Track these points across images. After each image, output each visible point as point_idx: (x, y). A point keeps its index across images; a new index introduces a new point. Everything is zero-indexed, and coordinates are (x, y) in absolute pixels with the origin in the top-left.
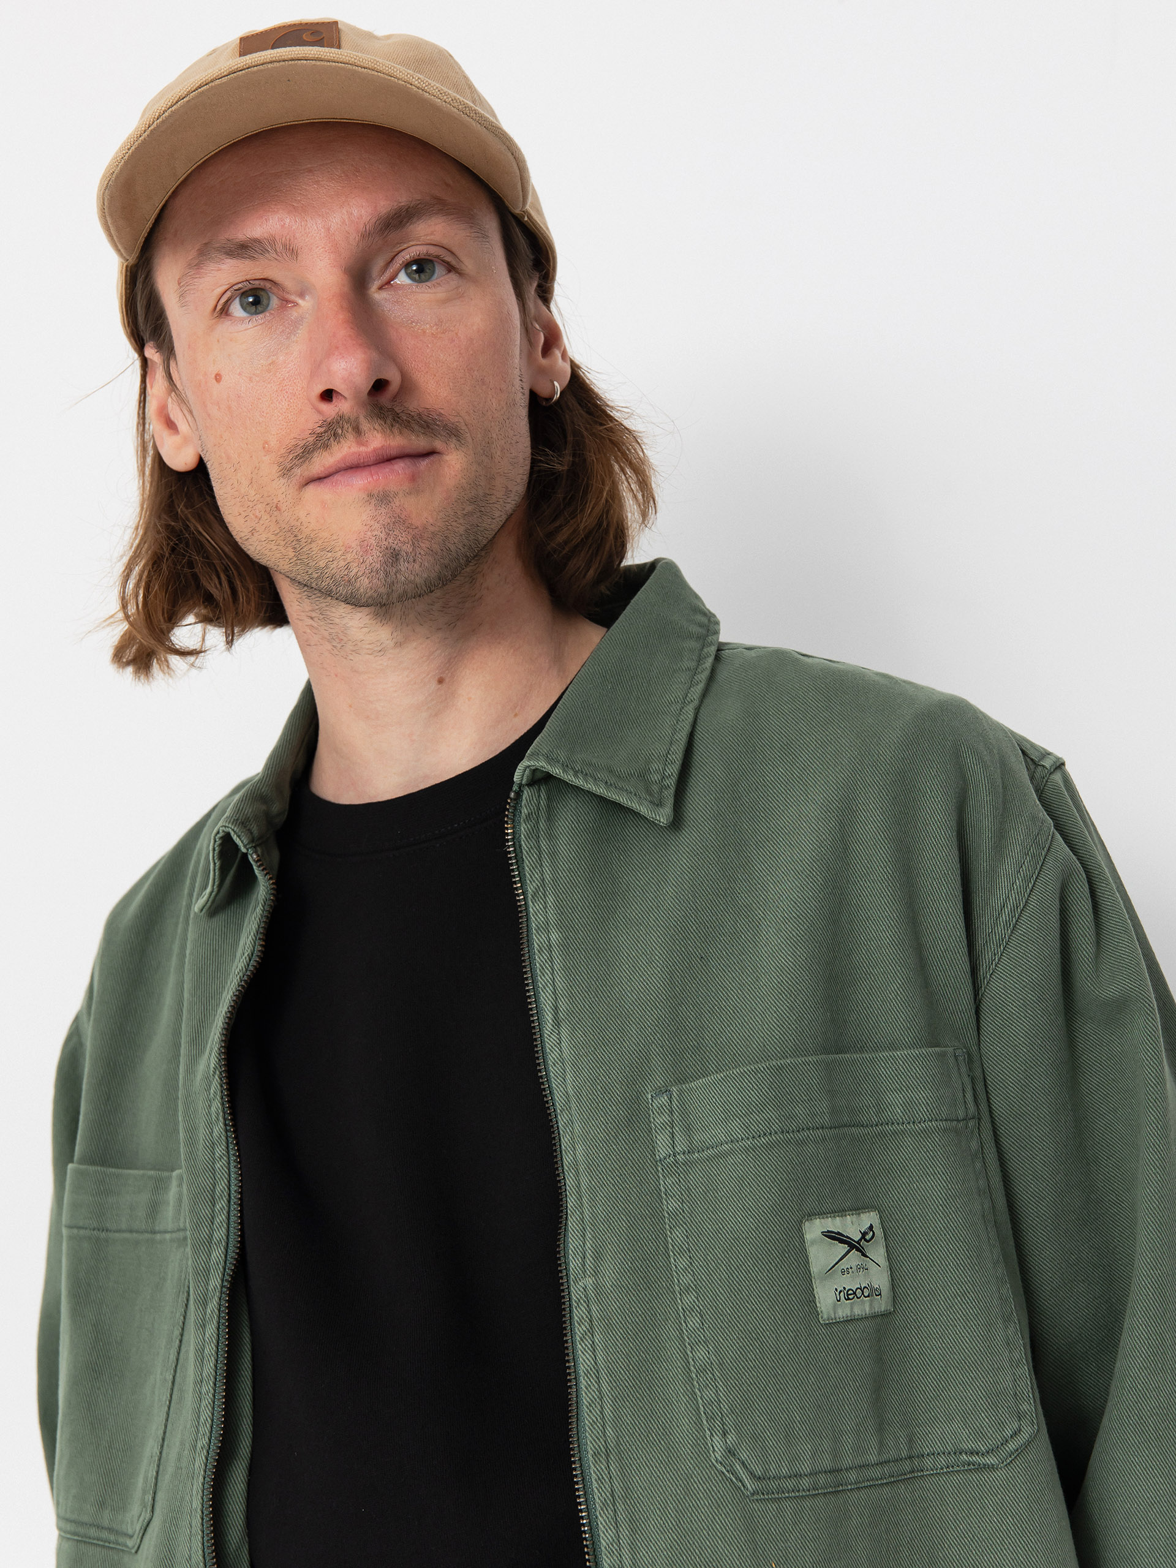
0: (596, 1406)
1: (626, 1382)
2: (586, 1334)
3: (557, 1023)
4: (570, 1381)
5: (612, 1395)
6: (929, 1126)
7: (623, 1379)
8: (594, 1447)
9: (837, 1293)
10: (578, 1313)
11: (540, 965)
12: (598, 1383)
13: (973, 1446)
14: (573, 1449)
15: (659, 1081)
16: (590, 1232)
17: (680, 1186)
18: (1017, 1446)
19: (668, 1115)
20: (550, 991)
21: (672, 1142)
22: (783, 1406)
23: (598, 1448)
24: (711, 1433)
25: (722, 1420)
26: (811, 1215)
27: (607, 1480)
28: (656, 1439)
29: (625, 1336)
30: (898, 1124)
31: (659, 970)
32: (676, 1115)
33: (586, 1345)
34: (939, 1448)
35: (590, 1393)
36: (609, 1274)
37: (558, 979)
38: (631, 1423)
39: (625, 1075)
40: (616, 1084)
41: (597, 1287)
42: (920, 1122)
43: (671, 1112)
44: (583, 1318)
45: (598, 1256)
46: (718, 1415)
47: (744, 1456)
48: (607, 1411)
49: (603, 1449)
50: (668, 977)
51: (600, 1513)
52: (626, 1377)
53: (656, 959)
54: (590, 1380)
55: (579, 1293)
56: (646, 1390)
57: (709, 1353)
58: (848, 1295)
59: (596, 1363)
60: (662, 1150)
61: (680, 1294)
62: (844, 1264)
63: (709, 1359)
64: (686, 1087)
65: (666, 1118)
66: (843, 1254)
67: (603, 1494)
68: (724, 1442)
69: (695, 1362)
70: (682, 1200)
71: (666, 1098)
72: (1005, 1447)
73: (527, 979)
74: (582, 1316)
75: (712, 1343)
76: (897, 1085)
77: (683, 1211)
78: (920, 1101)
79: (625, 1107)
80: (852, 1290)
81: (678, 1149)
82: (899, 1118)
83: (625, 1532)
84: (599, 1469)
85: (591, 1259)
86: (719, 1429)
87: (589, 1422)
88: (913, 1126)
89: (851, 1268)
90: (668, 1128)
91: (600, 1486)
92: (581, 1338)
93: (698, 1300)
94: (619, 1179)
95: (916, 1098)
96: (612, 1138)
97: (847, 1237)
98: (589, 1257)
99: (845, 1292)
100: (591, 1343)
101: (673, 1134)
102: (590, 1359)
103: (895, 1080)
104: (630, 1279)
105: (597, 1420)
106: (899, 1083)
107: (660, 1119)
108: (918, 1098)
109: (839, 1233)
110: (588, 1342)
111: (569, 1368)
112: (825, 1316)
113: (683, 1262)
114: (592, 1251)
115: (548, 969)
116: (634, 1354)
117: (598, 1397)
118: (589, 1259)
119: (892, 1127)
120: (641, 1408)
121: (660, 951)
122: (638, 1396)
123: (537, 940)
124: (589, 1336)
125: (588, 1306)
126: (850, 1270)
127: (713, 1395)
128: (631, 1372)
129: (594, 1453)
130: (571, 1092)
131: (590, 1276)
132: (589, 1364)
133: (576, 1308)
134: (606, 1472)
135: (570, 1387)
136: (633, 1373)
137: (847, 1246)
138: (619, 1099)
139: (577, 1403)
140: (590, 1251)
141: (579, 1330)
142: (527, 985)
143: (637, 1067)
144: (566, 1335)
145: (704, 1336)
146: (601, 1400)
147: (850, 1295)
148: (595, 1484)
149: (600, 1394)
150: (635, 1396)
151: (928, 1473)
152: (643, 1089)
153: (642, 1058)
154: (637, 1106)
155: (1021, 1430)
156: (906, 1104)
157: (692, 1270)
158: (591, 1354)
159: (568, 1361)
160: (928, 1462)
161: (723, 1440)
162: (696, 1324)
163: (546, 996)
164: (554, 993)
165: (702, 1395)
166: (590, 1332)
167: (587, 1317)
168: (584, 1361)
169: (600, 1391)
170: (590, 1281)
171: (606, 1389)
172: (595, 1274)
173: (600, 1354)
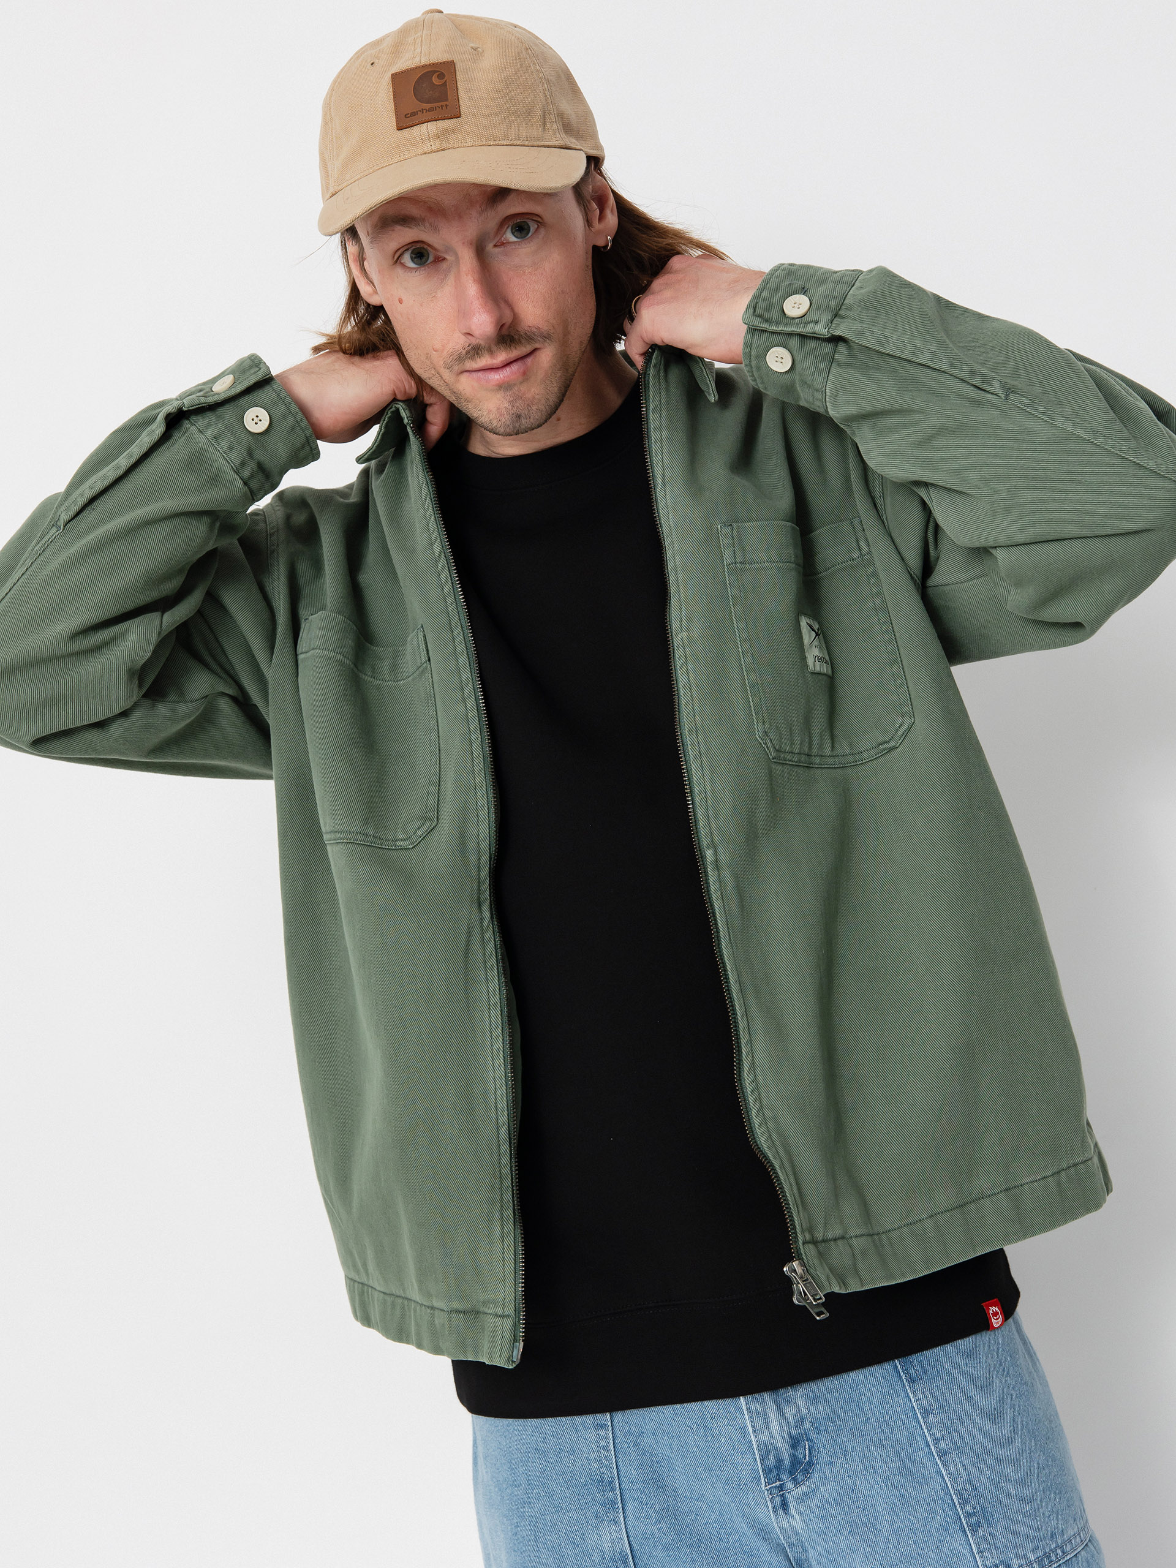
0: (689, 705)
1: (707, 690)
3: (664, 484)
4: (674, 691)
8: (689, 727)
10: (678, 653)
11: (655, 450)
12: (691, 692)
14: (676, 729)
15: (724, 519)
16: (684, 606)
17: (738, 582)
19: (731, 539)
20: (660, 466)
21: (734, 556)
24: (757, 721)
25: (763, 715)
27: (696, 745)
29: (706, 664)
32: (736, 540)
33: (683, 671)
35: (686, 698)
36: (696, 633)
37: (665, 458)
38: (710, 713)
39: (703, 513)
40: (698, 520)
41: (689, 637)
43: (733, 538)
44: (681, 656)
45: (689, 620)
47: (771, 736)
48: (696, 708)
49: (694, 728)
51: (693, 762)
52: (707, 687)
55: (679, 641)
57: (756, 677)
59: (689, 681)
60: (728, 559)
63: (756, 680)
64: (741, 525)
65: (730, 541)
67: (694, 752)
69: (749, 681)
71: (729, 529)
72: (897, 734)
73: (647, 459)
75: (758, 672)
77: (741, 597)
79: (705, 533)
81: (738, 560)
83: (707, 772)
84: (692, 739)
85: (685, 622)
86: (761, 720)
87: (686, 713)
90: (731, 547)
91: (692, 748)
92: (680, 667)
96: (696, 550)
98: (684, 620)
101: (734, 551)
102: (686, 679)
104: (709, 633)
105: (690, 712)
107: (726, 541)
110: (685, 669)
111: (673, 684)
114: (685, 617)
115: (660, 453)
116: (711, 676)
117: (691, 700)
122: (714, 697)
123: (654, 436)
124: (684, 666)
125: (684, 650)
127: (758, 701)
128: (710, 684)
129: (689, 730)
130: (672, 525)
132: (685, 681)
133: (677, 650)
135: (674, 695)
138: (700, 527)
139: (679, 703)
141: (679, 662)
142: (647, 462)
143: (710, 510)
144: (671, 666)
145: (754, 668)
148: (690, 747)
152: (714, 522)
154: (711, 532)
155: (903, 722)
158: (686, 675)
159: (673, 681)
160: (865, 755)
162: (750, 661)
163: (658, 469)
164: (663, 467)
165: (753, 700)
166: (685, 663)
167: (683, 655)
168: (682, 680)
169: (692, 696)
170: (685, 634)
171: (695, 695)
172: (688, 630)
173: (691, 675)
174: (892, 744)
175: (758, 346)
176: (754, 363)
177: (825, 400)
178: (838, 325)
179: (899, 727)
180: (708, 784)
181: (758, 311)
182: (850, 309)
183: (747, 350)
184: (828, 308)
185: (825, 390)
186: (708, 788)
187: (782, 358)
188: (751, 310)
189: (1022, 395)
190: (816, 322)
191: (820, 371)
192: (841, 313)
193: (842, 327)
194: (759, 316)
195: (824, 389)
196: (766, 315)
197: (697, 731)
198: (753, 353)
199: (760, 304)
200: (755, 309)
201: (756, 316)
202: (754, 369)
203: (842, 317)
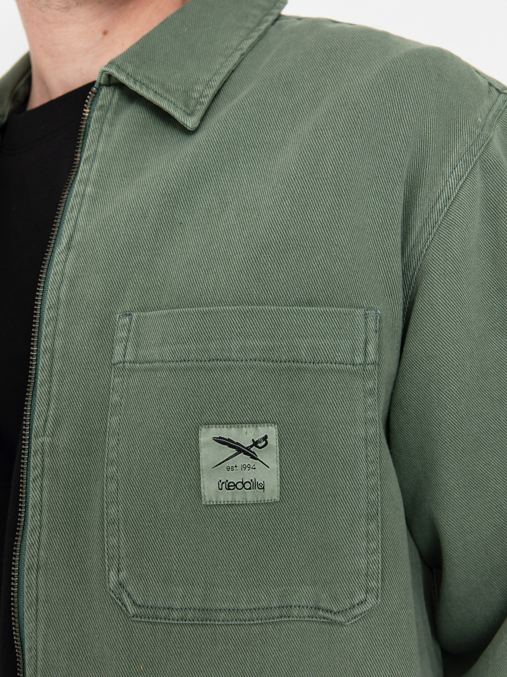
0: (36, 533)
1: (60, 520)
2: (38, 477)
3: (69, 247)
5: (48, 527)
6: (325, 366)
7: (58, 517)
8: (29, 563)
9: (220, 484)
10: (35, 460)
11: (72, 205)
12: (41, 515)
13: (328, 606)
15: (128, 307)
16: (54, 404)
17: (122, 386)
18: (361, 611)
19: (126, 333)
20: (71, 224)
21: (124, 353)
22: (165, 557)
23: (31, 564)
24: (109, 569)
25: (119, 560)
26: (208, 424)
27: (34, 588)
28: (74, 565)
29: (66, 486)
30: (302, 362)
31: (149, 226)
32: (131, 334)
33: (36, 486)
34: (304, 603)
35: (34, 522)
36: (63, 439)
37: (80, 218)
38: (58, 549)
39: (105, 297)
40: (97, 303)
41: (52, 445)
42: (318, 363)
43: (129, 331)
44: (37, 465)
45: (57, 423)
46: (116, 556)
47: (130, 589)
48: (43, 538)
49: (35, 565)
50: (154, 233)
51: (26, 611)
52: (61, 516)
53: (149, 216)
54: (35, 512)
55: (38, 446)
56: (74, 527)
57: (118, 511)
58: (228, 486)
59: (41, 500)
60: (117, 358)
61: (107, 465)
62: (230, 463)
63: (118, 515)
64: (143, 314)
65: (124, 334)
66: (230, 456)
67: (30, 597)
68: (117, 577)
69: (107, 516)
70: (122, 397)
71: (128, 320)
72: (352, 611)
74: (37, 464)
75: (122, 505)
76: (304, 333)
77: (121, 405)
78: (319, 347)
79: (100, 320)
80: (233, 483)
81: (127, 358)
82: (303, 358)
83: (41, 626)
84: (30, 579)
85: (51, 424)
86: (115, 567)
87: (29, 543)
88: (312, 365)
89: (236, 467)
90: (124, 342)
91: (28, 592)
92: (33, 479)
93: (117, 472)
94: (83, 372)
95: (316, 344)
96: (86, 341)
97: (237, 443)
98: (50, 422)
99: (227, 484)
100: (40, 484)
101: (126, 347)
102: (38, 496)
103: (303, 329)
104: (77, 446)
105: (35, 542)
106: (306, 332)
107: (122, 334)
108: (318, 344)
109: (229, 440)
110: (38, 483)
112: (207, 499)
113: (113, 442)
114: (53, 418)
115: (76, 209)
116: (70, 501)
117: (39, 526)
118: (50, 423)
119: (296, 364)
120: (67, 540)
121: (154, 211)
122: (67, 531)
124: (39, 479)
125: (42, 457)
126: (235, 468)
127: (116, 542)
128: (65, 513)
129: (29, 567)
130: (62, 296)
131: (48, 436)
132: (36, 500)
133: (33, 457)
134: (35, 582)
136: (66, 514)
137: (235, 450)
138: (97, 314)
140: (51, 418)
141: (33, 474)
143: (114, 294)
145: (117, 499)
146: (40, 528)
147: (230, 486)
149: (40, 524)
150: (65, 531)
151: (293, 619)
152: (115, 310)
153: (120, 289)
154: (108, 322)
155: (366, 600)
156: (309, 347)
157: (117, 450)
158: (39, 493)
160: (295, 612)
161: (116, 575)
162: (113, 489)
163: (68, 226)
164: (75, 227)
165: (108, 540)
166: (40, 476)
167: (40, 465)
168: (33, 497)
169: (40, 522)
170: (47, 440)
171: (45, 521)
172: (53, 435)
173: (45, 494)
174: (340, 618)
179: (358, 604)
180: (40, 640)
186: (40, 647)
197: (37, 571)
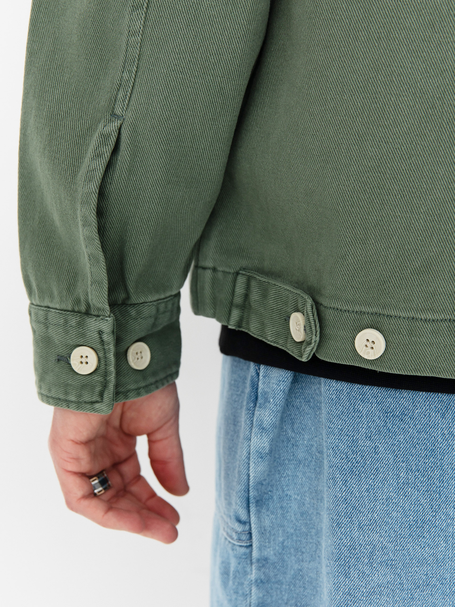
175: (136, 382)
176: (152, 380)
177: (164, 299)
178: (99, 309)
181: (94, 399)
182: (78, 301)
183: (142, 391)
184: (80, 324)
185: (155, 301)
187: (137, 353)
188: (97, 406)
189: (115, 101)
190: (100, 333)
191: (139, 313)
192: (83, 308)
193: (100, 305)
194: (101, 395)
195: (154, 303)
196: (98, 389)
198: (143, 384)
199: (87, 397)
200: (93, 403)
201: (102, 399)
202: (158, 378)
203: (88, 306)
